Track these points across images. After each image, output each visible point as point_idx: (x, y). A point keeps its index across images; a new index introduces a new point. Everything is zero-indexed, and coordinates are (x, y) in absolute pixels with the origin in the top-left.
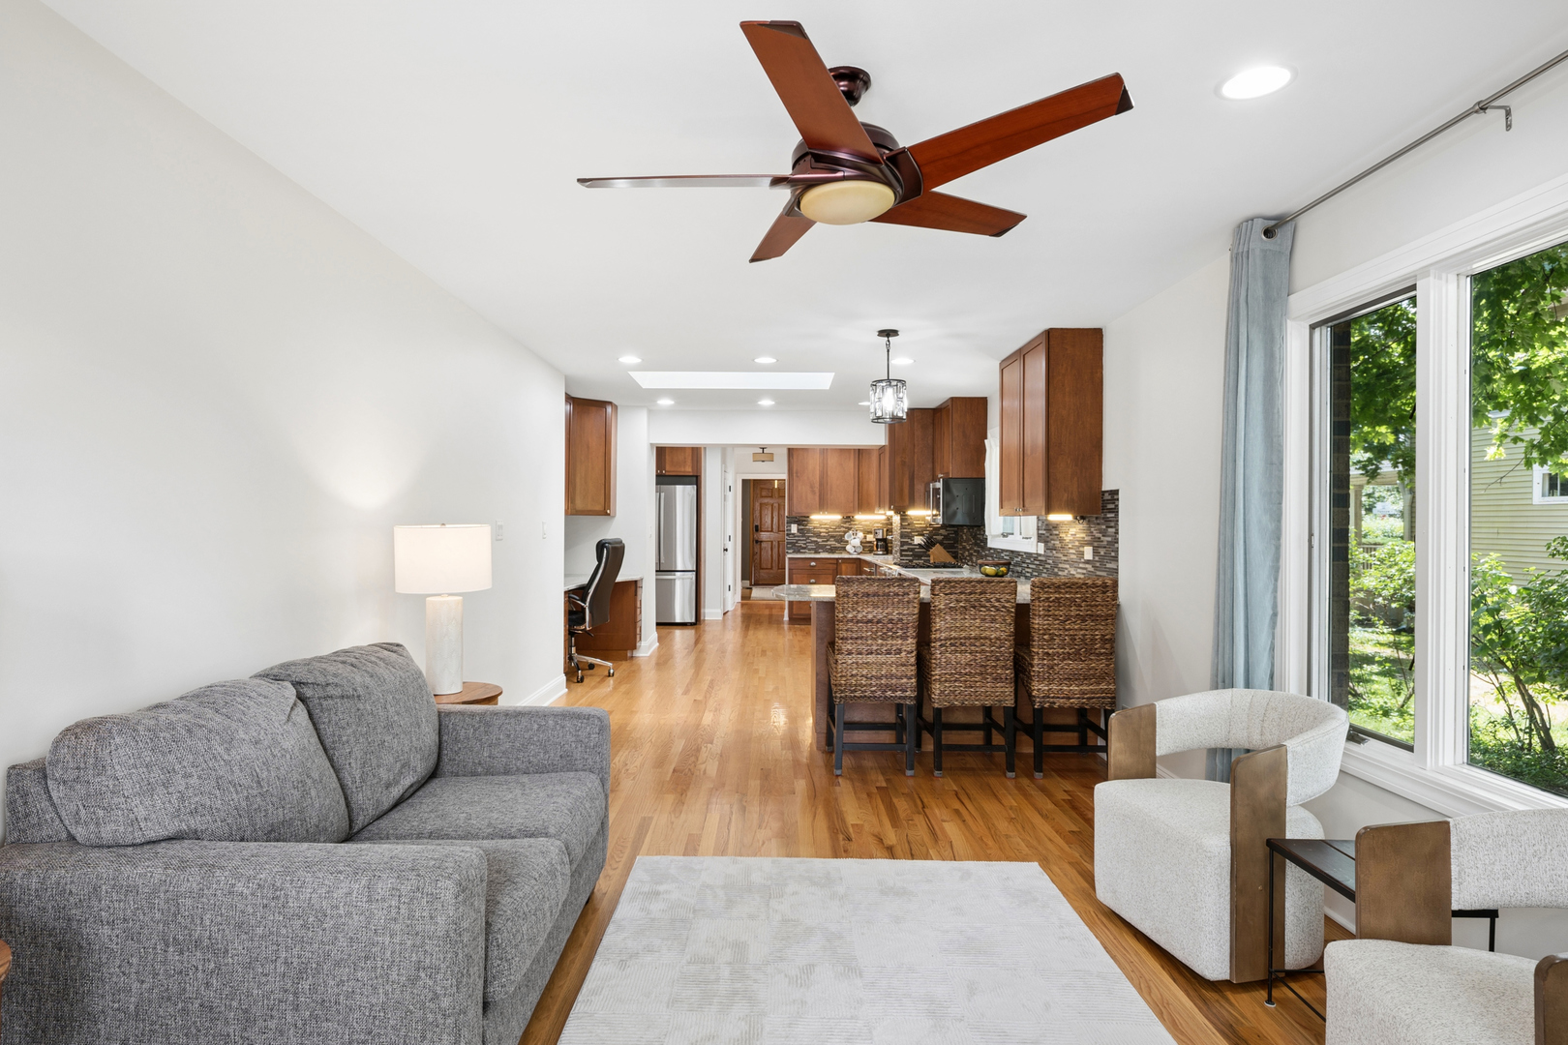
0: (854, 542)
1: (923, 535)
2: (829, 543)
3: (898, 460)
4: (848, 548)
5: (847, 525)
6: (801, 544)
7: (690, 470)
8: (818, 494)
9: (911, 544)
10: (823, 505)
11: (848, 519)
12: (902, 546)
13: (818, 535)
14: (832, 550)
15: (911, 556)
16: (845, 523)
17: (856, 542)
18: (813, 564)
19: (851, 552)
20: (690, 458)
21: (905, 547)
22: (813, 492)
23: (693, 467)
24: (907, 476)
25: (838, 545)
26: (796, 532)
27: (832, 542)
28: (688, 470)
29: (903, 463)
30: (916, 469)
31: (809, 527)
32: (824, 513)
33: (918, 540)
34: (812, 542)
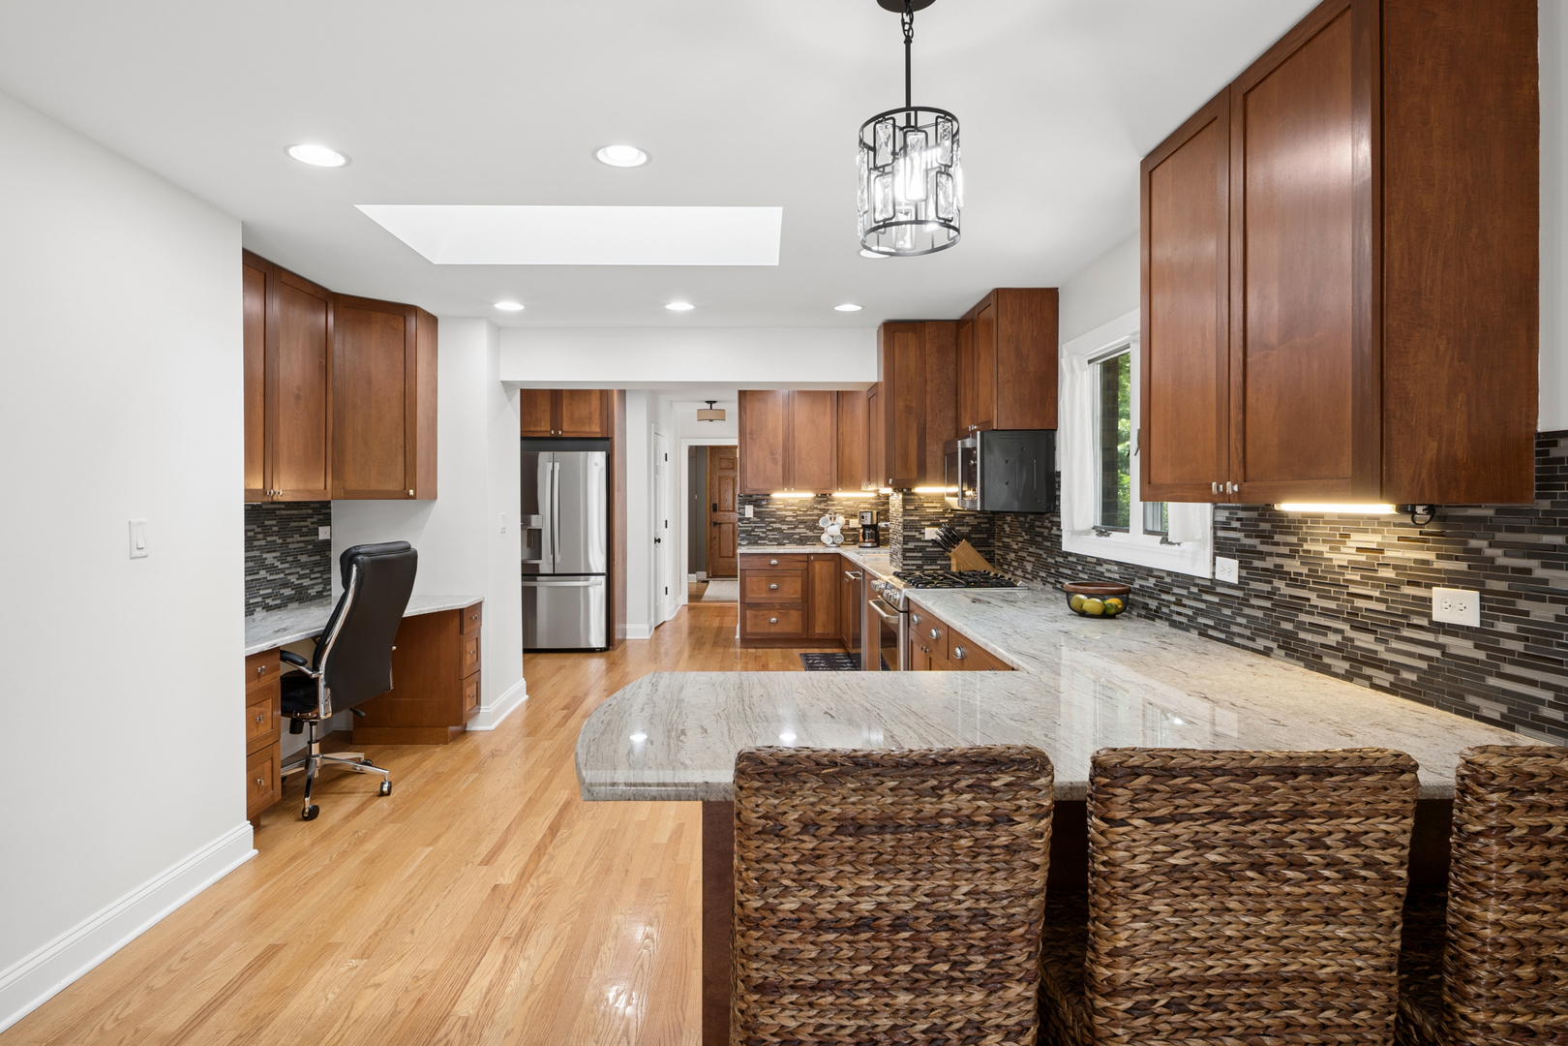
0: (832, 529)
1: (938, 525)
2: (797, 531)
3: (900, 404)
4: (824, 537)
5: (822, 506)
6: (758, 532)
7: (598, 430)
8: (780, 463)
9: (919, 540)
10: (788, 480)
11: (824, 497)
12: (905, 542)
13: (782, 520)
14: (802, 541)
15: (920, 558)
16: (820, 503)
17: (835, 530)
18: (774, 562)
19: (828, 543)
20: (598, 412)
21: (911, 545)
22: (775, 461)
23: (601, 426)
24: (915, 429)
25: (810, 534)
26: (751, 516)
27: (802, 530)
28: (595, 429)
29: (908, 409)
30: (929, 418)
31: (772, 507)
32: (789, 490)
33: (931, 533)
34: (773, 530)
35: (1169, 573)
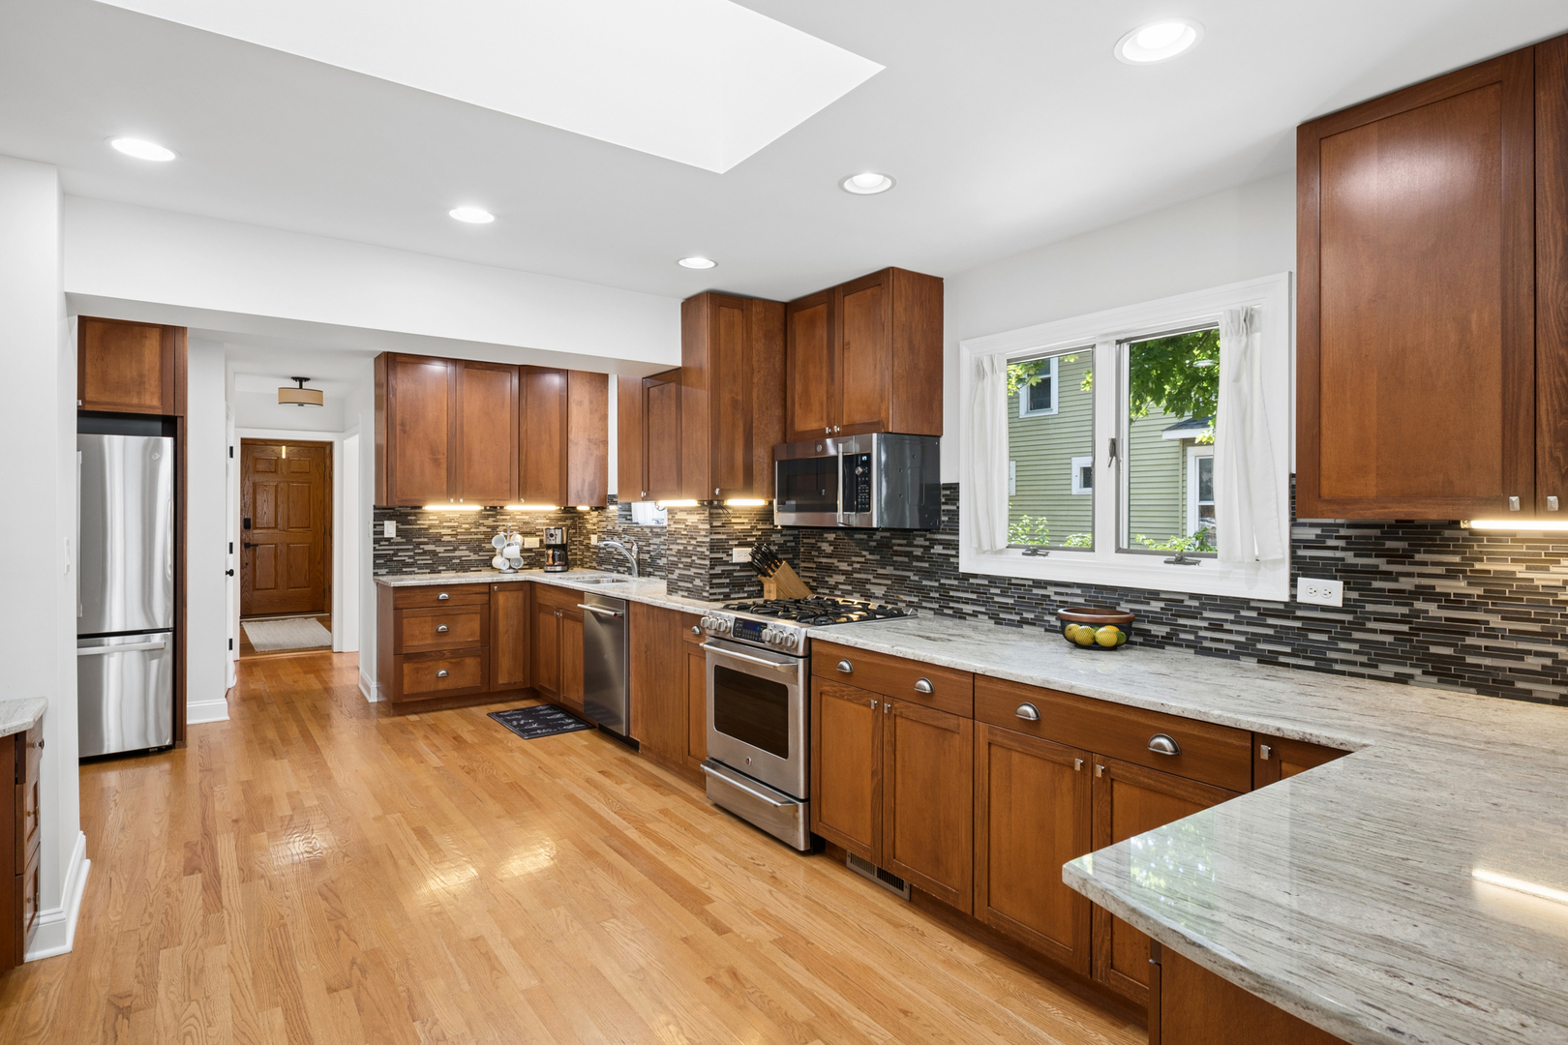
0: (509, 550)
1: (749, 545)
2: (457, 553)
4: (497, 561)
5: (490, 522)
6: (403, 556)
7: (155, 402)
8: (445, 466)
9: (727, 563)
10: (454, 488)
11: (494, 511)
12: (712, 567)
13: (437, 540)
14: (464, 567)
15: (727, 585)
16: (487, 517)
17: (514, 551)
18: (443, 595)
19: (504, 568)
20: (156, 375)
21: (718, 570)
22: (436, 462)
23: (162, 398)
25: (473, 557)
26: (394, 535)
27: (463, 553)
28: (151, 402)
31: (424, 523)
32: (457, 501)
33: (741, 555)
34: (425, 553)
35: (1193, 596)
